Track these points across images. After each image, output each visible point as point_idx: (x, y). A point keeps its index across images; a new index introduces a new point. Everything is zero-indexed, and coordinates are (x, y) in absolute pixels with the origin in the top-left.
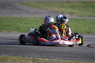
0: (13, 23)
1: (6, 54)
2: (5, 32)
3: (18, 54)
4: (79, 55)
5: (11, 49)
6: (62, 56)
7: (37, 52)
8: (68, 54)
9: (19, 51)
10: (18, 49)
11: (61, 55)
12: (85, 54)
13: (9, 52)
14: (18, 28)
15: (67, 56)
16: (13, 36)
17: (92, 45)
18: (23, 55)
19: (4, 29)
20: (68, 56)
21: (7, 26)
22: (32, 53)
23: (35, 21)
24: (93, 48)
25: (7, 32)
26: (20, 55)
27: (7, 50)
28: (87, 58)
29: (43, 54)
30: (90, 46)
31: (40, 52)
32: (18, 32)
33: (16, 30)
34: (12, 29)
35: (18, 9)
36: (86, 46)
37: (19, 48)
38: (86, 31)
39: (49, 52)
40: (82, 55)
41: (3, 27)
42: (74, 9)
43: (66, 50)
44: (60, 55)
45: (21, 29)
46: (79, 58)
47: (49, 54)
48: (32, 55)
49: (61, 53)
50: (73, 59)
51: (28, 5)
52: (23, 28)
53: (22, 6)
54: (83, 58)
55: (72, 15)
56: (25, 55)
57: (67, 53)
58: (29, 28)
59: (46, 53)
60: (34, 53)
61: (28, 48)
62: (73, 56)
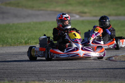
3: (3, 79)
4: (95, 73)
7: (33, 73)
8: (78, 72)
10: (4, 70)
11: (69, 75)
14: (4, 40)
15: (76, 76)
17: (114, 57)
20: (79, 75)
22: (25, 75)
23: (29, 28)
24: (116, 61)
26: (6, 79)
28: (107, 77)
29: (42, 75)
30: (111, 59)
31: (37, 72)
32: (3, 46)
35: (3, 13)
36: (106, 60)
37: (6, 69)
39: (50, 72)
40: (99, 72)
44: (66, 75)
45: (7, 42)
46: (96, 77)
47: (50, 75)
48: (25, 78)
49: (68, 72)
50: (86, 79)
51: (17, 5)
52: (10, 39)
54: (101, 77)
55: (83, 15)
56: (14, 79)
59: (46, 73)
60: (29, 75)
61: (18, 69)
62: (85, 75)
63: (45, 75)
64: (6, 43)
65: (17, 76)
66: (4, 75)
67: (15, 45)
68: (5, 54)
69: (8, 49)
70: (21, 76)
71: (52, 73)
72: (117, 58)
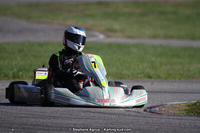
7: (23, 128)
12: (141, 130)
17: (158, 106)
22: (10, 129)
24: (161, 114)
30: (153, 110)
31: (31, 127)
36: (145, 111)
59: (46, 128)
71: (56, 129)
72: (163, 109)
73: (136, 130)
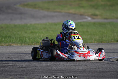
0: (15, 33)
1: (7, 76)
2: (4, 46)
3: (23, 76)
4: (106, 73)
5: (13, 69)
6: (83, 76)
7: (49, 72)
8: (91, 72)
9: (24, 71)
10: (23, 68)
12: (115, 72)
13: (10, 73)
14: (22, 39)
15: (90, 76)
16: (15, 50)
18: (30, 77)
19: (3, 41)
20: (92, 75)
21: (6, 37)
22: (42, 73)
23: (45, 28)
25: (8, 45)
26: (25, 77)
27: (8, 71)
29: (58, 74)
31: (54, 71)
32: (21, 45)
33: (20, 42)
34: (13, 42)
35: (21, 13)
36: (116, 61)
37: (25, 68)
38: (114, 39)
39: (65, 71)
40: (110, 73)
41: (2, 39)
42: (96, 9)
43: (88, 67)
44: (80, 74)
45: (26, 41)
46: (107, 77)
47: (66, 74)
49: (81, 72)
51: (34, 6)
52: (28, 39)
53: (26, 8)
54: (112, 77)
55: (95, 17)
56: (33, 76)
57: (89, 72)
58: (37, 38)
59: (62, 72)
60: (46, 73)
61: (36, 67)
62: (98, 75)
63: (61, 74)
64: (24, 43)
65: (35, 74)
66: (24, 73)
67: (33, 45)
68: (24, 53)
69: (27, 48)
70: (39, 74)
71: (68, 72)
73: (113, 72)
